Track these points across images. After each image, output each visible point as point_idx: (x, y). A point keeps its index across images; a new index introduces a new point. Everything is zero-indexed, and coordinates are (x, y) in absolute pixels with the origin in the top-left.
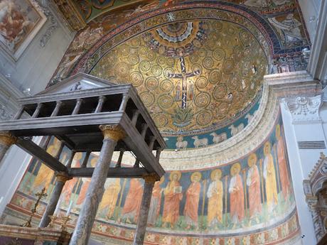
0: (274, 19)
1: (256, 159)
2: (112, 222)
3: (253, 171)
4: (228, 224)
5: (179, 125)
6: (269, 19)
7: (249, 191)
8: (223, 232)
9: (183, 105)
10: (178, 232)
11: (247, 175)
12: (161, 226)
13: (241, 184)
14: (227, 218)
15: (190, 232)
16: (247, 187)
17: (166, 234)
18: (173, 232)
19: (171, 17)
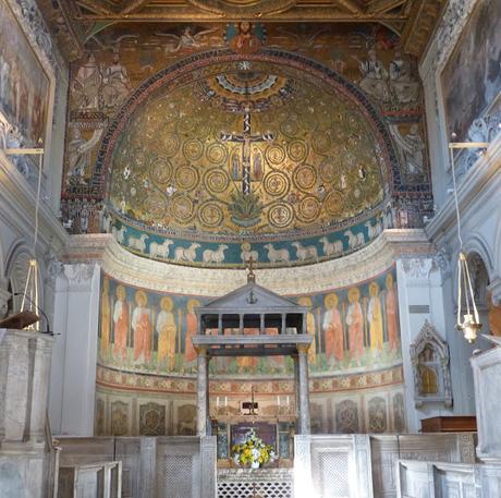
0: (395, 127)
1: (358, 296)
2: (176, 374)
3: (355, 310)
4: (323, 365)
5: (240, 222)
6: (390, 127)
7: (350, 331)
8: (317, 374)
9: (244, 189)
10: (260, 376)
11: (347, 311)
12: (237, 372)
13: (339, 322)
14: (321, 358)
15: (276, 376)
16: (347, 326)
17: (244, 380)
18: (252, 377)
19: (245, 66)
